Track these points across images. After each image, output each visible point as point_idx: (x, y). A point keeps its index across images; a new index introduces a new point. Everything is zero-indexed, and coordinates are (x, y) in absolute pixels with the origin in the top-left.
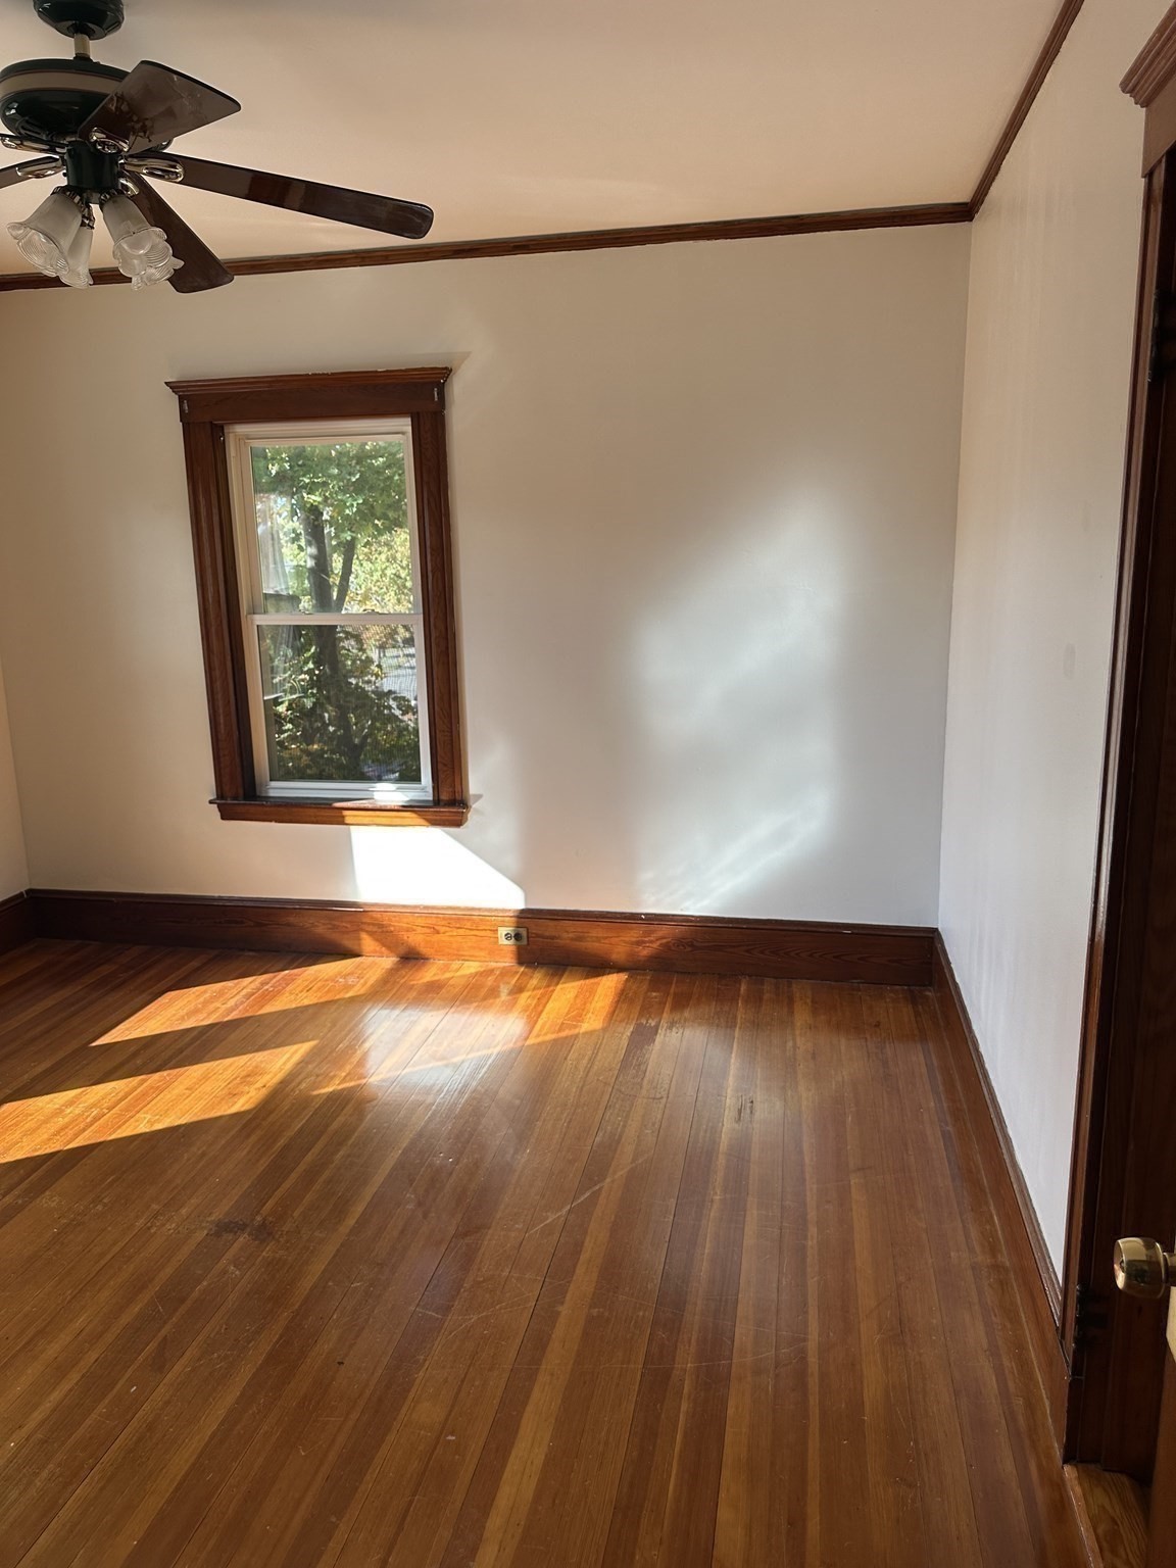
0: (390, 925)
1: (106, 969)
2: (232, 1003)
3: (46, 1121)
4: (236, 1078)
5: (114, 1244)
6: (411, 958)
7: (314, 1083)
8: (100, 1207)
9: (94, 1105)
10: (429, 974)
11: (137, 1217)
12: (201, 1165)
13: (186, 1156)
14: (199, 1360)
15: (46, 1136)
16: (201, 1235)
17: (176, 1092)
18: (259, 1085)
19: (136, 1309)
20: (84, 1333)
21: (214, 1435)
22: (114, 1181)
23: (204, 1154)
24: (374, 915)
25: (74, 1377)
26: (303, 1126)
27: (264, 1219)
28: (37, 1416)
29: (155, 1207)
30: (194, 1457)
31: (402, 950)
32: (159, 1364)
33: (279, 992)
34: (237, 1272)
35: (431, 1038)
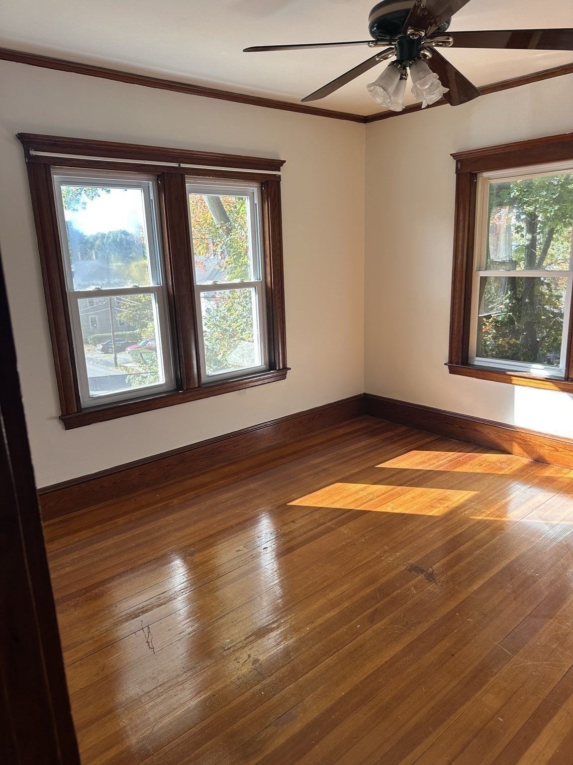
0: (530, 441)
1: (390, 434)
2: (441, 462)
3: (351, 495)
4: (435, 499)
5: (365, 558)
6: (540, 462)
7: (473, 512)
8: (363, 540)
9: (371, 493)
10: (548, 472)
11: (377, 550)
12: (410, 535)
13: (404, 529)
14: (389, 625)
15: (349, 501)
16: (403, 568)
17: (407, 497)
18: (445, 505)
19: (368, 591)
20: (345, 593)
21: (386, 662)
22: (371, 530)
23: (412, 531)
24: (522, 434)
25: (337, 611)
26: (462, 532)
27: (433, 571)
28: (320, 621)
29: (386, 548)
30: (376, 668)
31: (535, 456)
32: (372, 619)
33: (465, 463)
34: (415, 592)
35: (541, 507)
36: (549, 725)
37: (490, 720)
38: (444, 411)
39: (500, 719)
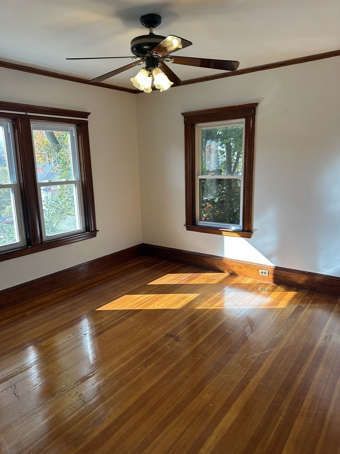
0: (228, 264)
1: (157, 265)
2: (184, 278)
3: (135, 300)
4: (180, 298)
5: (143, 333)
6: (233, 274)
7: (199, 303)
8: (142, 323)
9: (146, 298)
10: (237, 280)
11: (149, 328)
12: (167, 318)
13: (164, 315)
14: (155, 366)
15: (134, 304)
16: (163, 336)
17: (165, 298)
18: (185, 301)
19: (144, 350)
20: (131, 353)
21: (153, 385)
22: (146, 318)
23: (168, 316)
24: (224, 261)
25: (127, 362)
26: (194, 314)
27: (178, 336)
28: (117, 369)
29: (154, 326)
30: (148, 389)
31: (231, 272)
32: (146, 365)
33: (196, 278)
34: (169, 347)
35: (233, 298)
36: (234, 404)
37: (206, 406)
38: (185, 251)
39: (211, 405)
